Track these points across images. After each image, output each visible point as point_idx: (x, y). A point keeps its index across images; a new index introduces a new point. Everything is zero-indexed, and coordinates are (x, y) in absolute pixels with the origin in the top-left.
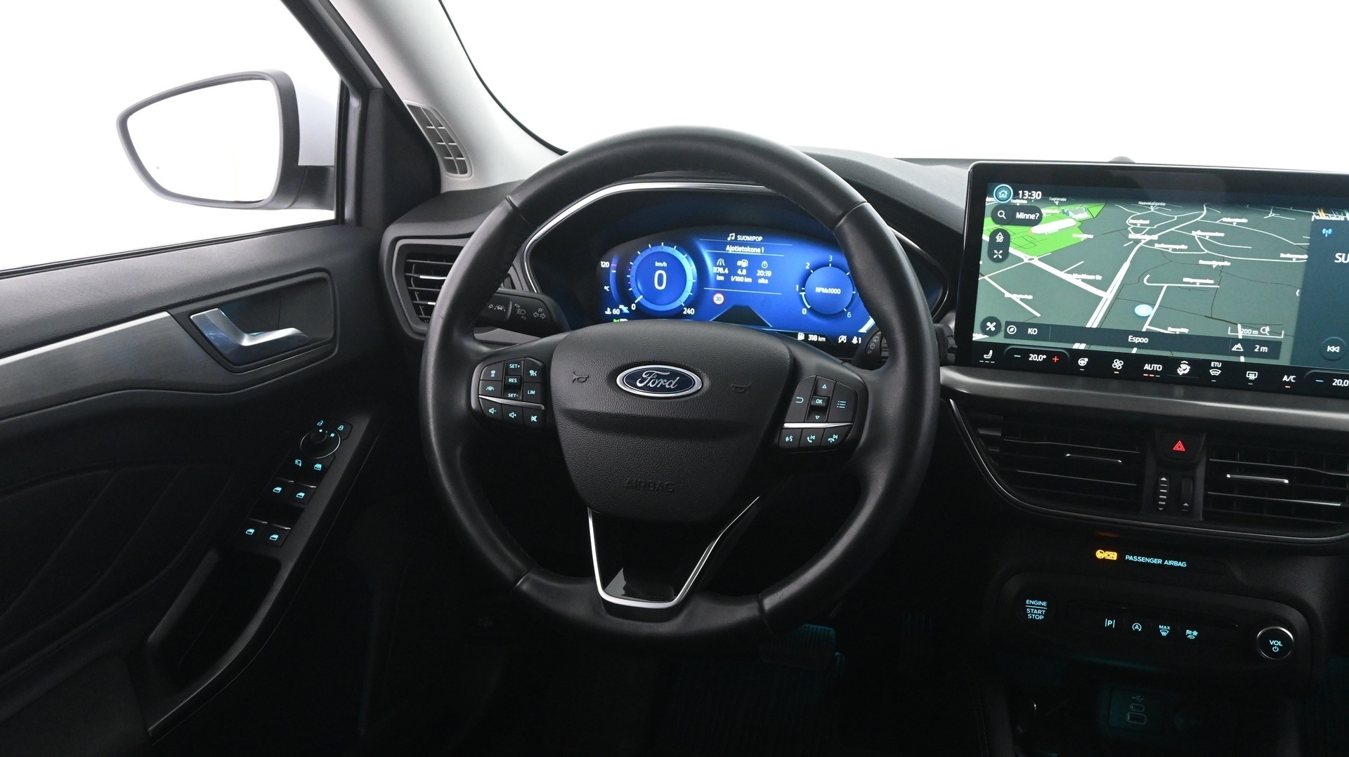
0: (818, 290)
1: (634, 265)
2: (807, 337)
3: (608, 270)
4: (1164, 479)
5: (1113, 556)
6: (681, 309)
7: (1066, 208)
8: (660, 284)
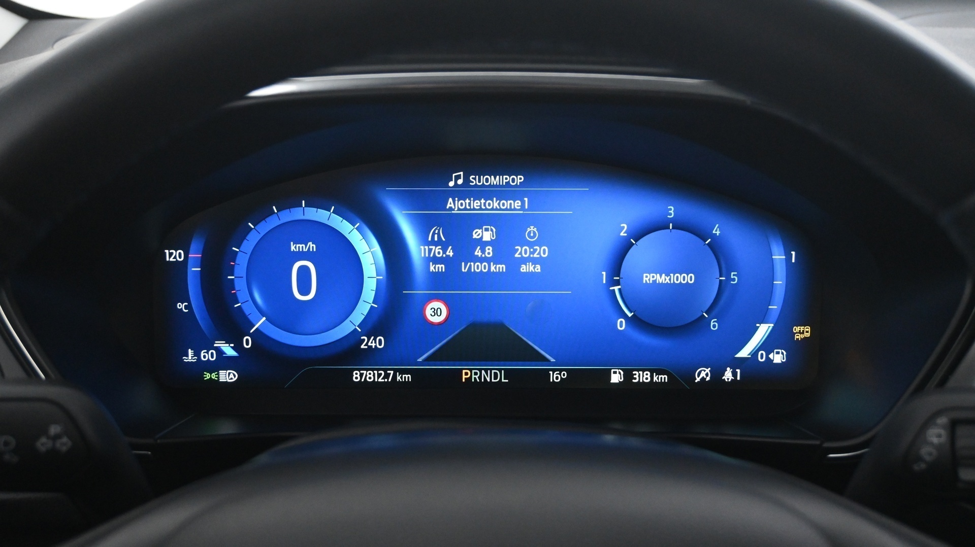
0: (648, 278)
1: (243, 253)
2: (628, 375)
3: (182, 266)
6: (354, 338)
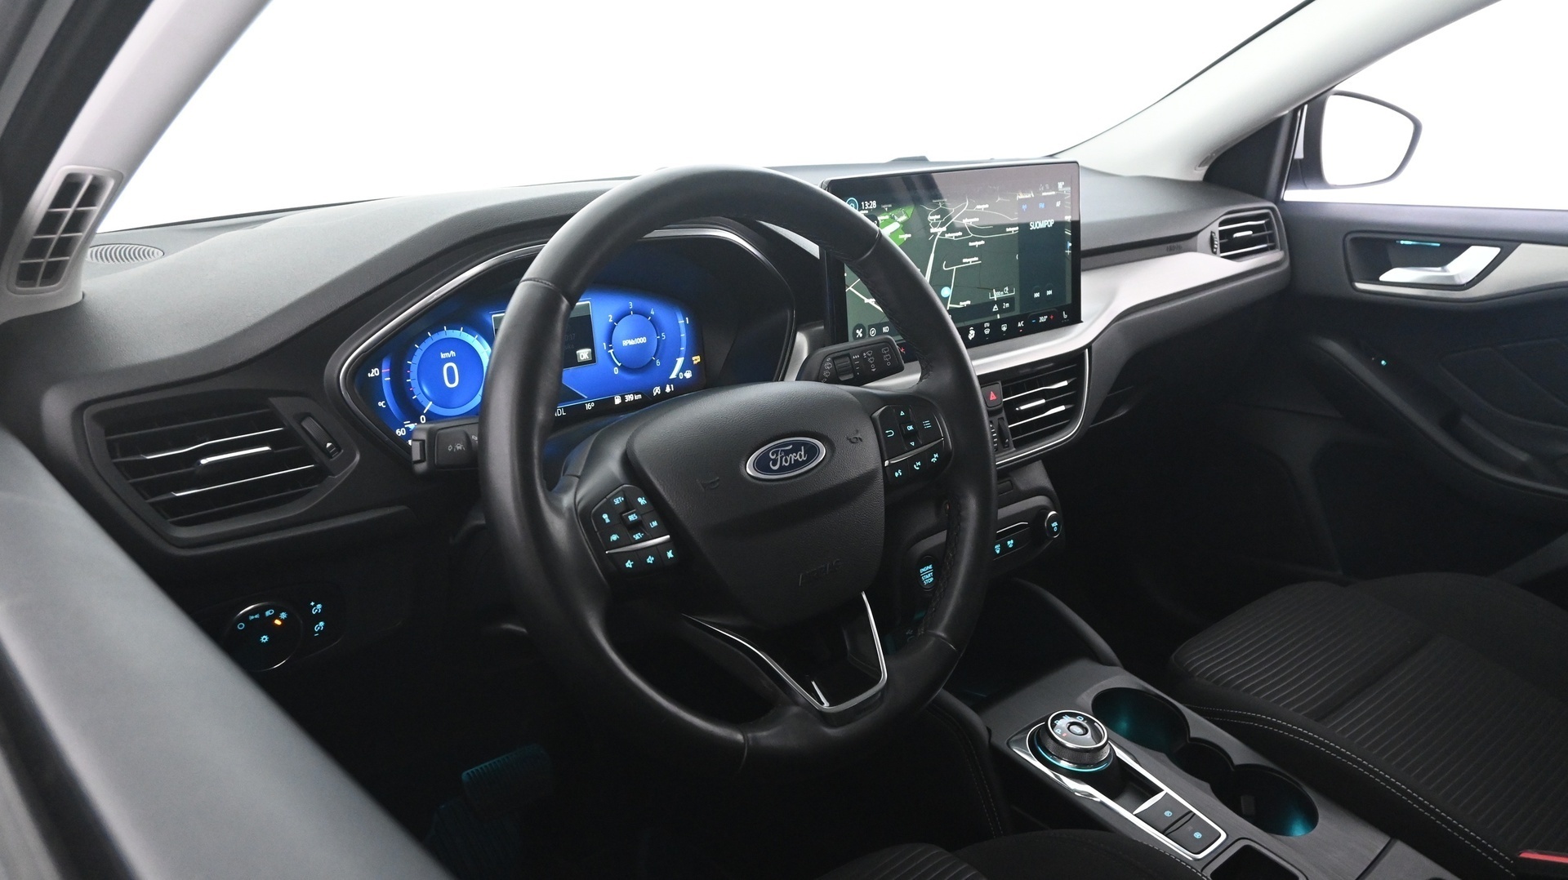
0: (625, 343)
1: (414, 364)
2: (623, 398)
3: (379, 377)
7: (892, 213)
8: (452, 379)
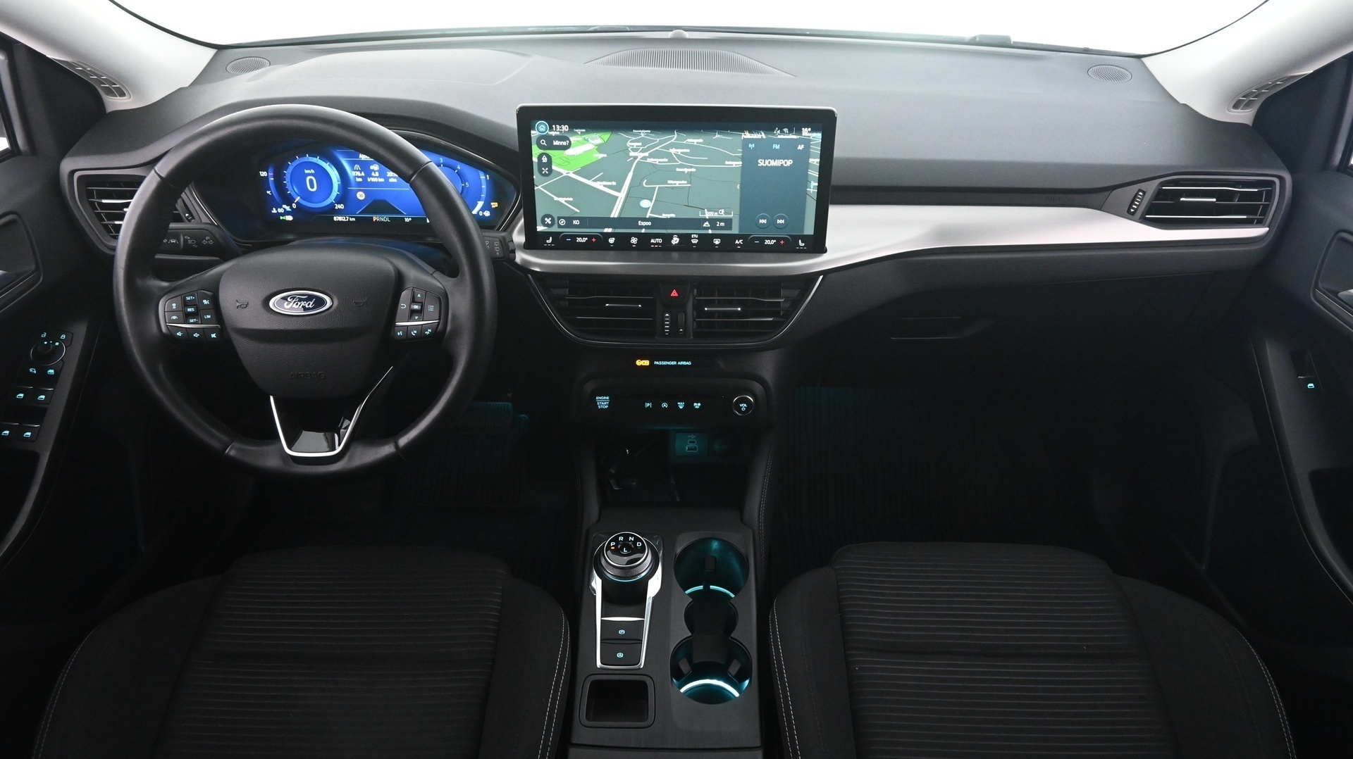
3: (266, 178)
4: (667, 315)
5: (646, 363)
6: (332, 205)
7: (586, 136)
8: (312, 186)
